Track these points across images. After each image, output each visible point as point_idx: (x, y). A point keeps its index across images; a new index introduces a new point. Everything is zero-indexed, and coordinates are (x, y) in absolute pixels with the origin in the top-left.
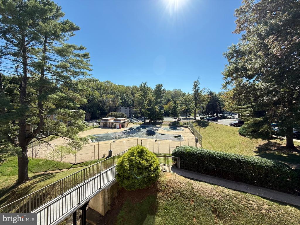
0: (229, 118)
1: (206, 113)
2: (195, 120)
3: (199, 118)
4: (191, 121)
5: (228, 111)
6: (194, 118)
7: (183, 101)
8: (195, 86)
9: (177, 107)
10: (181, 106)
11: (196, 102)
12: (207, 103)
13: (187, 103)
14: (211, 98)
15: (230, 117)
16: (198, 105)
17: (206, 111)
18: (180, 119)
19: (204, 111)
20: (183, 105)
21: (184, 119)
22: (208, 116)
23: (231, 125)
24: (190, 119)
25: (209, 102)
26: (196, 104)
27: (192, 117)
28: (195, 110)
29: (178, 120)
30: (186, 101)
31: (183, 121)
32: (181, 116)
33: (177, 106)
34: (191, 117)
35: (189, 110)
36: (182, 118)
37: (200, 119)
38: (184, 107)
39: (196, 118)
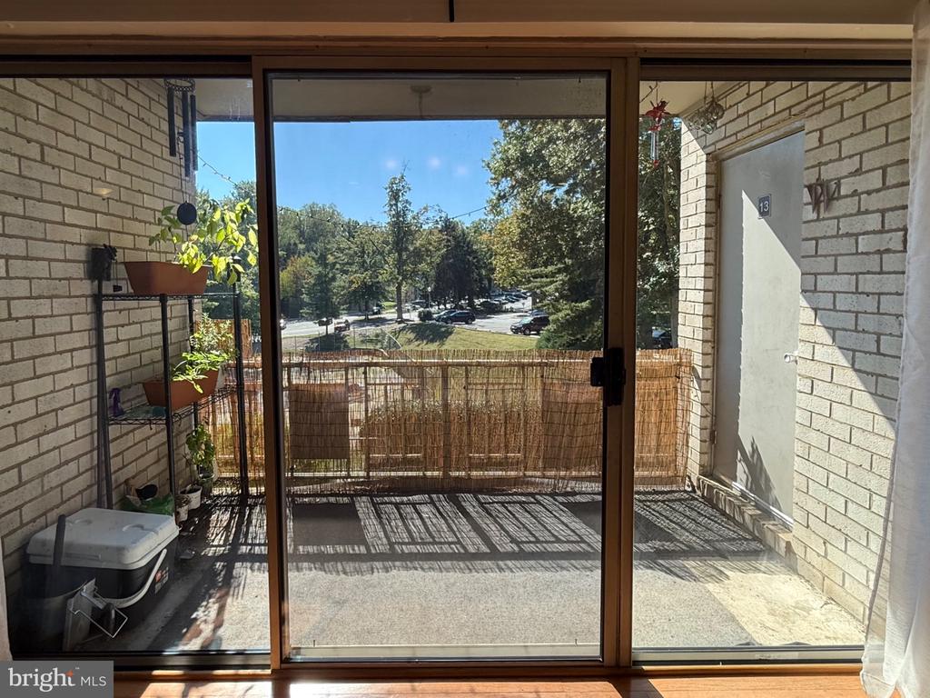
0: (506, 311)
1: (438, 296)
2: (400, 323)
3: (413, 317)
4: (387, 328)
5: (503, 288)
6: (395, 316)
7: (351, 252)
8: (395, 196)
9: (334, 279)
10: (346, 272)
11: (400, 255)
12: (438, 261)
13: (368, 261)
14: (448, 241)
15: (508, 306)
16: (409, 268)
17: (436, 288)
18: (344, 325)
19: (429, 289)
20: (354, 268)
21: (360, 323)
22: (442, 307)
23: (516, 330)
24: (383, 321)
25: (444, 257)
26: (400, 263)
27: (390, 314)
28: (399, 289)
29: (336, 329)
30: (363, 252)
31: (359, 330)
32: (350, 312)
33: (330, 275)
34: (384, 315)
35: (377, 288)
36: (351, 319)
37: (417, 320)
38: (359, 277)
39: (405, 316)
